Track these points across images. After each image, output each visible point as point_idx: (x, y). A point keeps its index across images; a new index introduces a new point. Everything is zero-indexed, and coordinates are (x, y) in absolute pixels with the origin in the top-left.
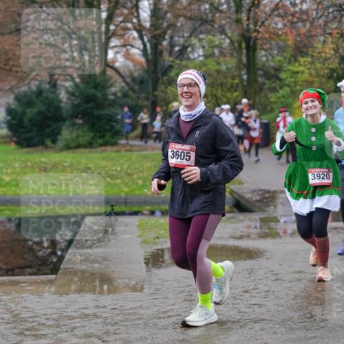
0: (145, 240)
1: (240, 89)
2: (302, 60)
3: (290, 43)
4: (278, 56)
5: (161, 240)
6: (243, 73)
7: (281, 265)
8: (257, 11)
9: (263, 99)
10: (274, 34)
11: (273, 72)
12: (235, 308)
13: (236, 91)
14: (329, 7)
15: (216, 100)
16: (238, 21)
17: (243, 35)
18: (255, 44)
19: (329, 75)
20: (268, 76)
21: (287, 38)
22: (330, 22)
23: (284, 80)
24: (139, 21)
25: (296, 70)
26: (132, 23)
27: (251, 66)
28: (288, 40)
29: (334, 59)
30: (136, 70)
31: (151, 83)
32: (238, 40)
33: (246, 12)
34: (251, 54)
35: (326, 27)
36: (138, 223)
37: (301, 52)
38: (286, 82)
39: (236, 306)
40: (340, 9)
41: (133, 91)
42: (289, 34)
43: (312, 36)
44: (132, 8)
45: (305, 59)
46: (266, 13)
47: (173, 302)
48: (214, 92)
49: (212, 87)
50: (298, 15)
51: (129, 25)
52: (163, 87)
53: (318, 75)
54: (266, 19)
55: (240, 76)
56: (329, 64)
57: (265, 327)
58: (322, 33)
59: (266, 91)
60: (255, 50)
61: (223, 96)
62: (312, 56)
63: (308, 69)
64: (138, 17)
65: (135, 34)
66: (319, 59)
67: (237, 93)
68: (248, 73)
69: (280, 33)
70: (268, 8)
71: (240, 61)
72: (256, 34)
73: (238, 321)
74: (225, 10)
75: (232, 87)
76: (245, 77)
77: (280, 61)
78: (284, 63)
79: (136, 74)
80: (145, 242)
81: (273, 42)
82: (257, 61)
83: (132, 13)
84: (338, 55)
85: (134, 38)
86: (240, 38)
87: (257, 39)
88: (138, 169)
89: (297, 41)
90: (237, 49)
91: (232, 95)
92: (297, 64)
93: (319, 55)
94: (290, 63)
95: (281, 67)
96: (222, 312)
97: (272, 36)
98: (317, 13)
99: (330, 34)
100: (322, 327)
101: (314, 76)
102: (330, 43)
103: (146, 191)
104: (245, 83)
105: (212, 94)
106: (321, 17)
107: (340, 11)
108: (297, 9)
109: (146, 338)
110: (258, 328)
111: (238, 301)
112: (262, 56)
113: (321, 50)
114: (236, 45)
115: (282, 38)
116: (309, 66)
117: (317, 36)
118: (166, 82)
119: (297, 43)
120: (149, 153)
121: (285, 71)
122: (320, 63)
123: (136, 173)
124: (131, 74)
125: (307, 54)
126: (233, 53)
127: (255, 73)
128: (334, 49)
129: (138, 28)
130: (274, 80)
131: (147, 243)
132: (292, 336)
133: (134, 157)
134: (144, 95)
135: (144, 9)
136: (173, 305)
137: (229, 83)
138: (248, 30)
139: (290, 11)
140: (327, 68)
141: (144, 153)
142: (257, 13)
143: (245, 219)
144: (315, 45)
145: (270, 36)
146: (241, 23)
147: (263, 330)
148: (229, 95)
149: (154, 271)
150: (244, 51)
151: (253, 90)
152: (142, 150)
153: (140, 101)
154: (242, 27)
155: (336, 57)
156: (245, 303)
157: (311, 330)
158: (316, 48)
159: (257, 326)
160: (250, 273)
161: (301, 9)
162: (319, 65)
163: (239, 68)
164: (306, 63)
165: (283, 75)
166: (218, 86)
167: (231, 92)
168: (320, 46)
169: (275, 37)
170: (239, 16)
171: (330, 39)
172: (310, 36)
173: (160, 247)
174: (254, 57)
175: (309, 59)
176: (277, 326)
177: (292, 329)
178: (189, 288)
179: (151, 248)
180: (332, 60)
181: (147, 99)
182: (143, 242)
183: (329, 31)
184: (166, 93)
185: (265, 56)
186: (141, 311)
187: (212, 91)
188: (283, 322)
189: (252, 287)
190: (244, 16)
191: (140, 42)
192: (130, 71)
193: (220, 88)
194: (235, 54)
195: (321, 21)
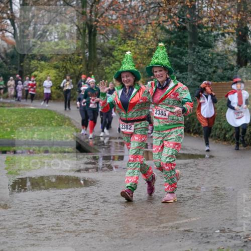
0: (10, 172)
1: (83, 63)
2: (129, 42)
3: (121, 29)
4: (112, 39)
5: (21, 172)
6: (86, 51)
7: (108, 191)
8: (97, 6)
9: (100, 70)
10: (109, 23)
11: (108, 51)
12: (72, 222)
13: (80, 64)
14: (151, 4)
15: (66, 70)
16: (84, 13)
17: (87, 24)
18: (95, 30)
19: (149, 54)
20: (104, 54)
21: (119, 26)
22: (151, 15)
23: (116, 57)
24: (12, 12)
25: (124, 49)
26: (7, 13)
27: (92, 46)
28: (120, 27)
29: (153, 42)
30: (9, 48)
31: (19, 58)
32: (83, 27)
33: (90, 6)
34: (92, 37)
35: (148, 19)
36: (5, 159)
37: (129, 36)
38: (117, 58)
39: (73, 220)
40: (159, 6)
41: (6, 63)
42: (120, 23)
43: (137, 25)
44: (7, 3)
45: (132, 42)
46: (104, 8)
47: (28, 217)
48: (65, 65)
49: (63, 61)
50: (127, 10)
51: (5, 15)
52: (27, 61)
53: (141, 54)
54: (104, 12)
55: (84, 53)
56: (149, 46)
57: (94, 236)
58: (145, 23)
59: (103, 65)
60: (95, 35)
61: (71, 68)
62: (137, 40)
63: (134, 49)
64: (11, 9)
65: (9, 22)
66: (142, 42)
67: (81, 66)
68: (90, 52)
69: (114, 22)
70: (105, 4)
71: (84, 43)
72: (96, 23)
73: (74, 232)
74: (75, 5)
75: (78, 61)
76: (88, 54)
77: (113, 43)
78: (117, 44)
79: (8, 51)
80: (10, 173)
81: (109, 29)
82: (97, 43)
83: (7, 7)
84: (156, 39)
85: (8, 25)
86: (84, 26)
87: (97, 27)
88: (7, 120)
89: (126, 28)
90: (82, 33)
91: (78, 67)
92: (126, 45)
93: (142, 39)
94: (121, 44)
95: (114, 47)
96: (63, 225)
97: (108, 24)
98: (142, 9)
99: (151, 23)
100: (136, 237)
101: (138, 54)
102: (150, 30)
103: (13, 136)
104: (88, 59)
105: (63, 66)
106: (144, 11)
107: (159, 7)
108: (127, 5)
109: (7, 243)
110: (88, 237)
111: (75, 217)
112: (101, 39)
113: (143, 35)
114: (82, 30)
115: (116, 25)
116: (134, 47)
117: (140, 25)
118: (30, 57)
119: (126, 30)
120: (16, 108)
121: (117, 51)
122: (143, 44)
123: (6, 123)
124: (5, 51)
125: (133, 38)
126: (79, 36)
127: (95, 52)
128: (153, 35)
129: (11, 17)
130: (108, 57)
131: (12, 173)
132: (113, 243)
133: (5, 111)
134: (14, 66)
135: (16, 4)
136: (28, 219)
137: (76, 58)
138: (91, 20)
139: (122, 7)
140: (147, 49)
141: (12, 108)
142: (97, 8)
143: (83, 158)
144: (140, 31)
145: (106, 25)
146: (86, 15)
147: (92, 238)
148: (75, 67)
149: (15, 194)
150: (88, 36)
151: (93, 64)
152: (11, 107)
153: (11, 71)
154: (87, 18)
155: (155, 41)
156: (80, 218)
157: (127, 238)
158: (140, 34)
159: (88, 235)
160: (85, 197)
161: (130, 5)
162: (142, 46)
163: (83, 47)
164: (133, 44)
165: (115, 53)
166: (67, 60)
167: (77, 65)
168: (143, 32)
169: (110, 25)
170: (84, 10)
171: (150, 28)
172: (136, 25)
173: (20, 177)
174: (95, 39)
175: (135, 42)
176: (103, 235)
177: (113, 238)
178: (40, 207)
179: (14, 177)
180: (151, 42)
181: (16, 69)
182: (8, 173)
183: (149, 22)
184: (30, 65)
185: (103, 39)
186: (4, 223)
187: (63, 64)
188: (107, 233)
189: (86, 207)
190: (88, 10)
191: (12, 28)
192: (5, 48)
193: (69, 62)
194: (80, 38)
195: (144, 15)
